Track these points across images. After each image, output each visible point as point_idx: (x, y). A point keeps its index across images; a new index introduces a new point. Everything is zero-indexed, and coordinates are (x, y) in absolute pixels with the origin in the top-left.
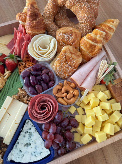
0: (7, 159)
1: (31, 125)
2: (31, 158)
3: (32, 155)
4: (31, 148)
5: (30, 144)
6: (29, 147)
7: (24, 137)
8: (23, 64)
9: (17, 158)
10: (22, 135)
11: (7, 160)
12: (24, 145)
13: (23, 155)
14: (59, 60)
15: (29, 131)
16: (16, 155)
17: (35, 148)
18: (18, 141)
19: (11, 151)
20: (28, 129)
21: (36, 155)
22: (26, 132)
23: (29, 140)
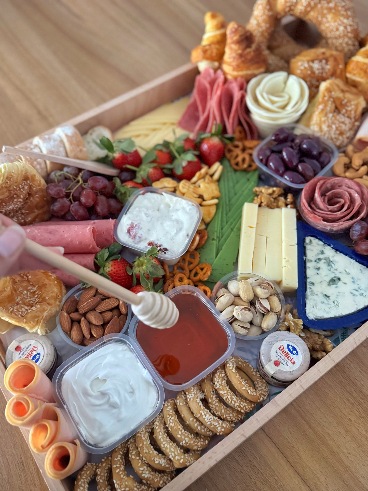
0: (307, 316)
1: (318, 244)
2: (354, 301)
3: (354, 295)
4: (345, 284)
5: (339, 279)
6: (340, 283)
7: (318, 269)
8: (237, 147)
9: (327, 310)
10: (311, 268)
11: (310, 319)
12: (325, 284)
13: (336, 302)
14: (323, 110)
15: (321, 256)
16: (320, 305)
17: (354, 282)
18: (308, 280)
19: (308, 302)
20: (318, 254)
21: (362, 294)
22: (318, 261)
23: (333, 272)
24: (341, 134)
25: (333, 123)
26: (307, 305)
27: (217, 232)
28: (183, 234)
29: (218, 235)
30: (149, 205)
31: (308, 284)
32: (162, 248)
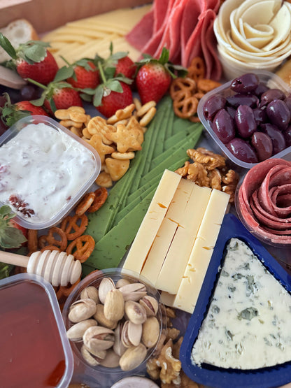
0: (192, 358)
1: (246, 253)
2: (265, 353)
3: (268, 343)
4: (262, 322)
5: (256, 312)
6: (254, 320)
7: (233, 289)
8: (187, 85)
9: (223, 354)
10: (223, 286)
11: (193, 363)
12: (235, 314)
13: (239, 347)
15: (243, 272)
16: (215, 345)
17: (274, 323)
18: (213, 303)
19: (201, 335)
20: (240, 268)
21: (280, 344)
22: (236, 277)
23: (251, 301)
26: (197, 341)
27: (120, 199)
28: (63, 194)
29: (120, 202)
30: (38, 140)
31: (211, 308)
32: (27, 208)
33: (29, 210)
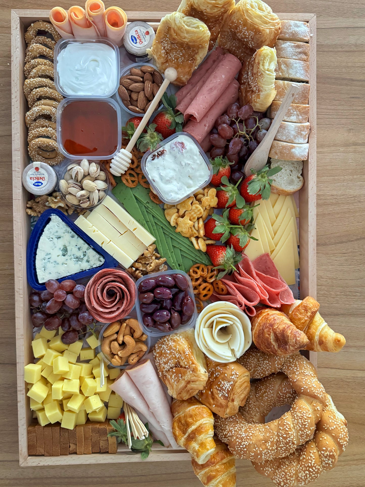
0: (55, 214)
1: (94, 264)
2: (44, 251)
4: (58, 256)
5: (64, 255)
6: (61, 253)
7: (79, 249)
8: (211, 277)
10: (83, 245)
11: (52, 214)
12: (67, 244)
13: (51, 239)
14: (184, 352)
15: (86, 258)
16: (56, 228)
17: (55, 262)
18: (76, 236)
19: (64, 223)
20: (88, 257)
21: (45, 260)
22: (85, 253)
23: (70, 255)
24: (161, 354)
25: (171, 353)
26: (62, 220)
27: (151, 209)
28: (157, 179)
29: (149, 209)
30: (198, 174)
31: (75, 234)
32: (156, 157)
33: (155, 158)
